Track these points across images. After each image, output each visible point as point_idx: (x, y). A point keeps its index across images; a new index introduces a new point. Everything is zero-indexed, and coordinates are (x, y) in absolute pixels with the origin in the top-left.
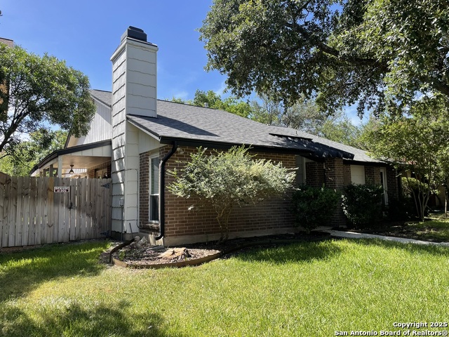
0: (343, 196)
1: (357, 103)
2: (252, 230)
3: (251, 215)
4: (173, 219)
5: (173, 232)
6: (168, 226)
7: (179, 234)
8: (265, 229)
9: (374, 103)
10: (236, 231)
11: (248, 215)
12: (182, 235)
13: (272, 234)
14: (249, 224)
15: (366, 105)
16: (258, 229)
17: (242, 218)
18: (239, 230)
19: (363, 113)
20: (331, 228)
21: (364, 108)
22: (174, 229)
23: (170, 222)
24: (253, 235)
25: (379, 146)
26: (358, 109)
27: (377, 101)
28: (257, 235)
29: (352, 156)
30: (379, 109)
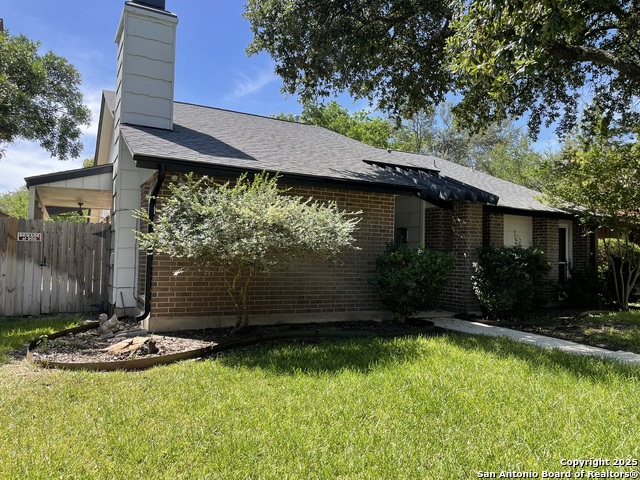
0: (475, 264)
1: (528, 114)
2: (309, 311)
3: (308, 288)
4: (166, 289)
5: (166, 310)
6: (158, 300)
7: (175, 313)
8: (331, 311)
9: (557, 115)
10: (279, 312)
11: (302, 288)
12: (182, 315)
13: (343, 320)
14: (303, 302)
15: (544, 119)
16: (319, 311)
17: (291, 293)
18: (284, 312)
19: (538, 132)
20: (454, 314)
21: (540, 123)
22: (167, 305)
23: (160, 295)
24: (309, 321)
25: (561, 185)
26: (529, 125)
27: (562, 112)
28: (317, 321)
29: (496, 199)
30: (566, 125)
